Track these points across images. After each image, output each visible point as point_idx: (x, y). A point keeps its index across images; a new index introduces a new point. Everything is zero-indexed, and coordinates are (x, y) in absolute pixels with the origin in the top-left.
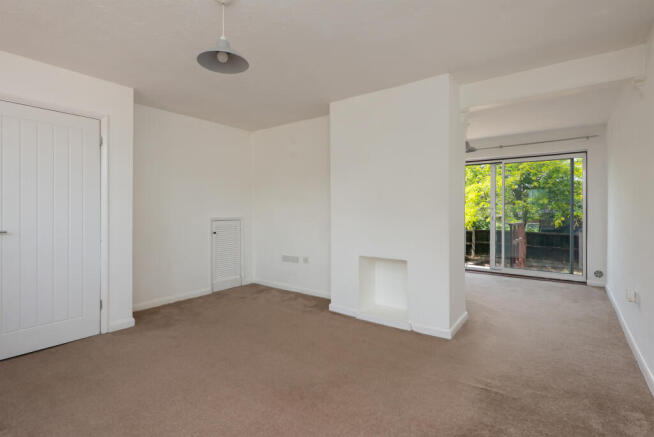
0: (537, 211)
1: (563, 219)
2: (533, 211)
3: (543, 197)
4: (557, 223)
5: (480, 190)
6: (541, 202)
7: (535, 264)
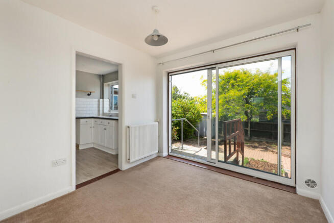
0: (257, 110)
1: (272, 115)
2: (255, 110)
3: (261, 102)
4: (269, 117)
5: (226, 98)
6: (260, 105)
7: (256, 140)
